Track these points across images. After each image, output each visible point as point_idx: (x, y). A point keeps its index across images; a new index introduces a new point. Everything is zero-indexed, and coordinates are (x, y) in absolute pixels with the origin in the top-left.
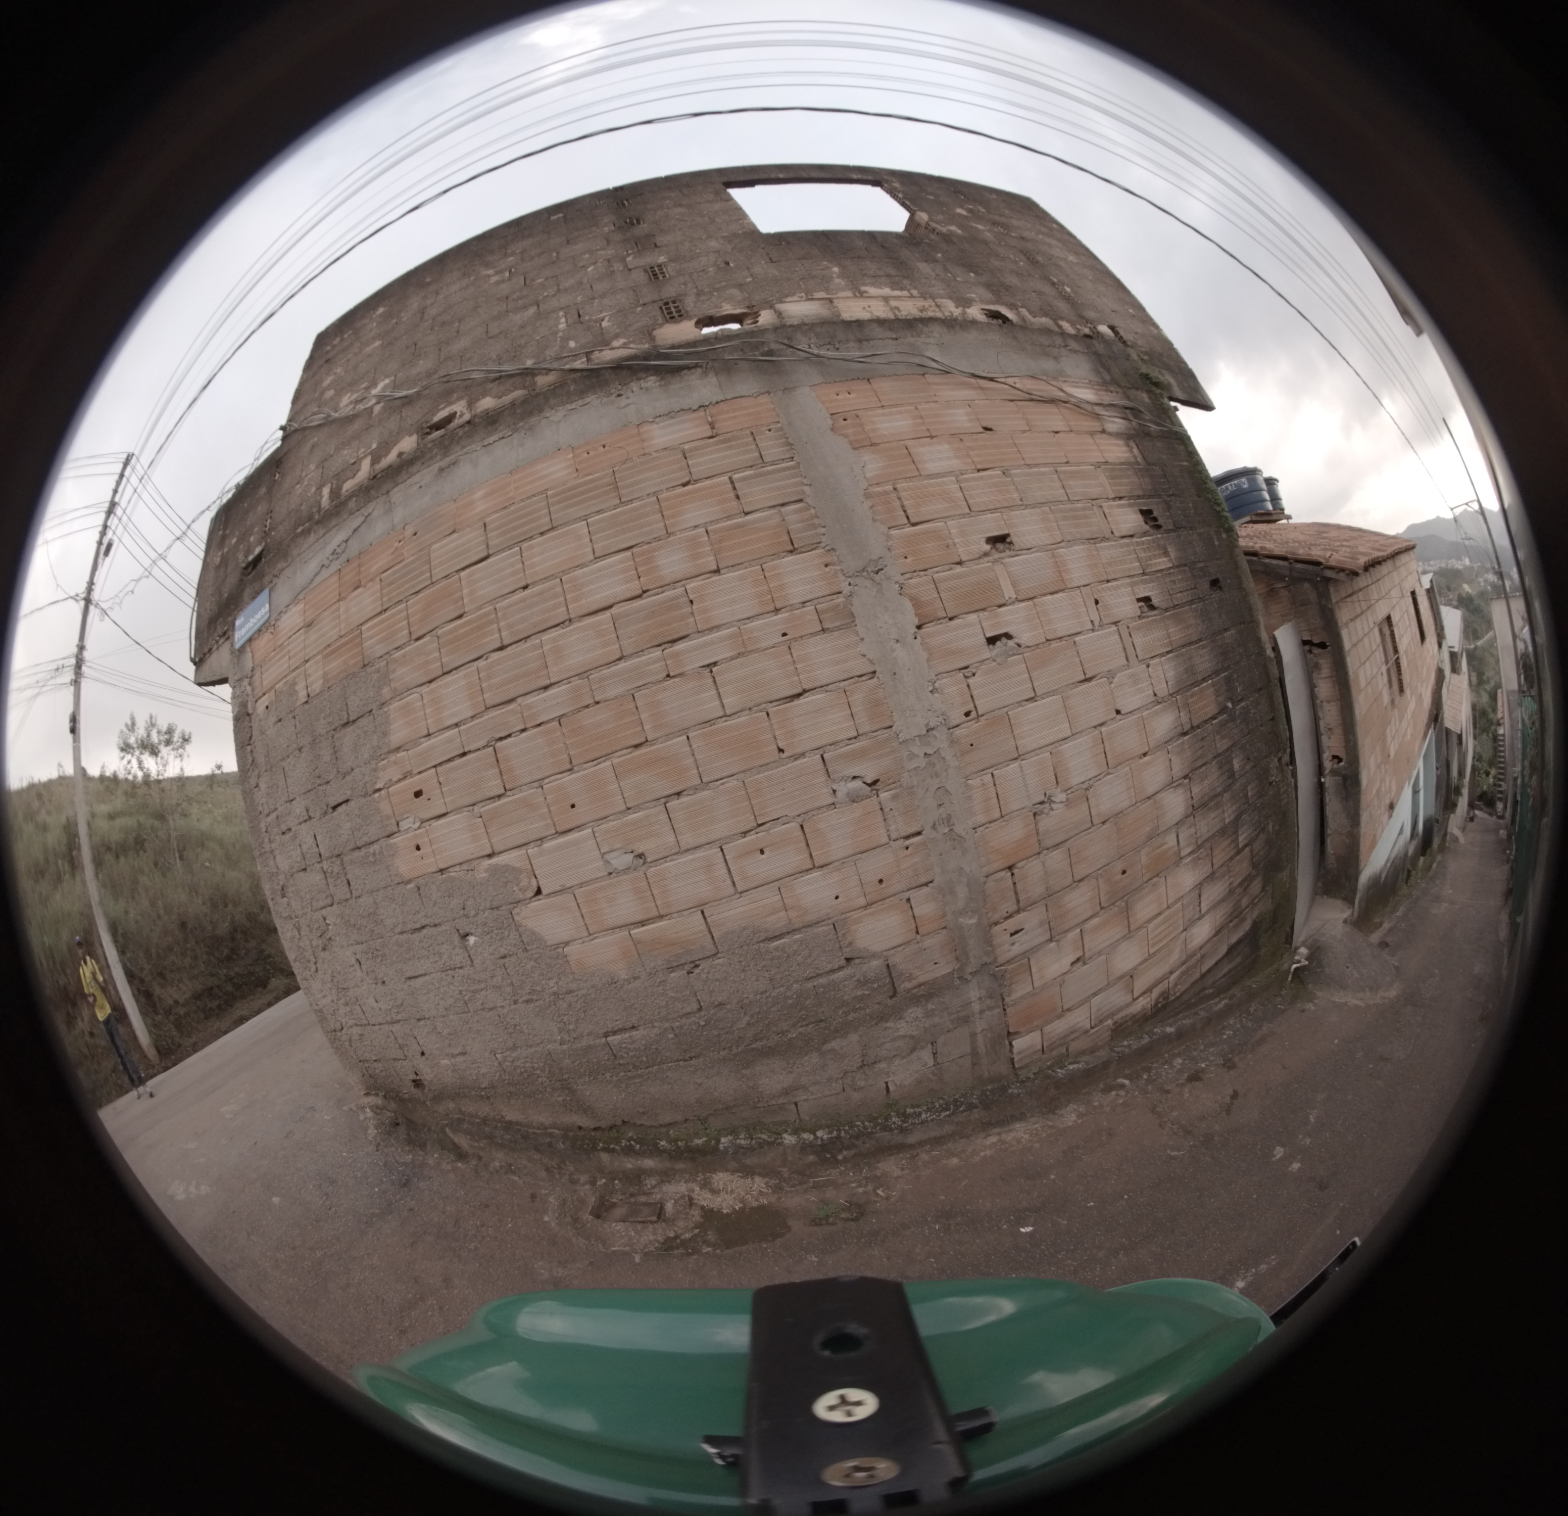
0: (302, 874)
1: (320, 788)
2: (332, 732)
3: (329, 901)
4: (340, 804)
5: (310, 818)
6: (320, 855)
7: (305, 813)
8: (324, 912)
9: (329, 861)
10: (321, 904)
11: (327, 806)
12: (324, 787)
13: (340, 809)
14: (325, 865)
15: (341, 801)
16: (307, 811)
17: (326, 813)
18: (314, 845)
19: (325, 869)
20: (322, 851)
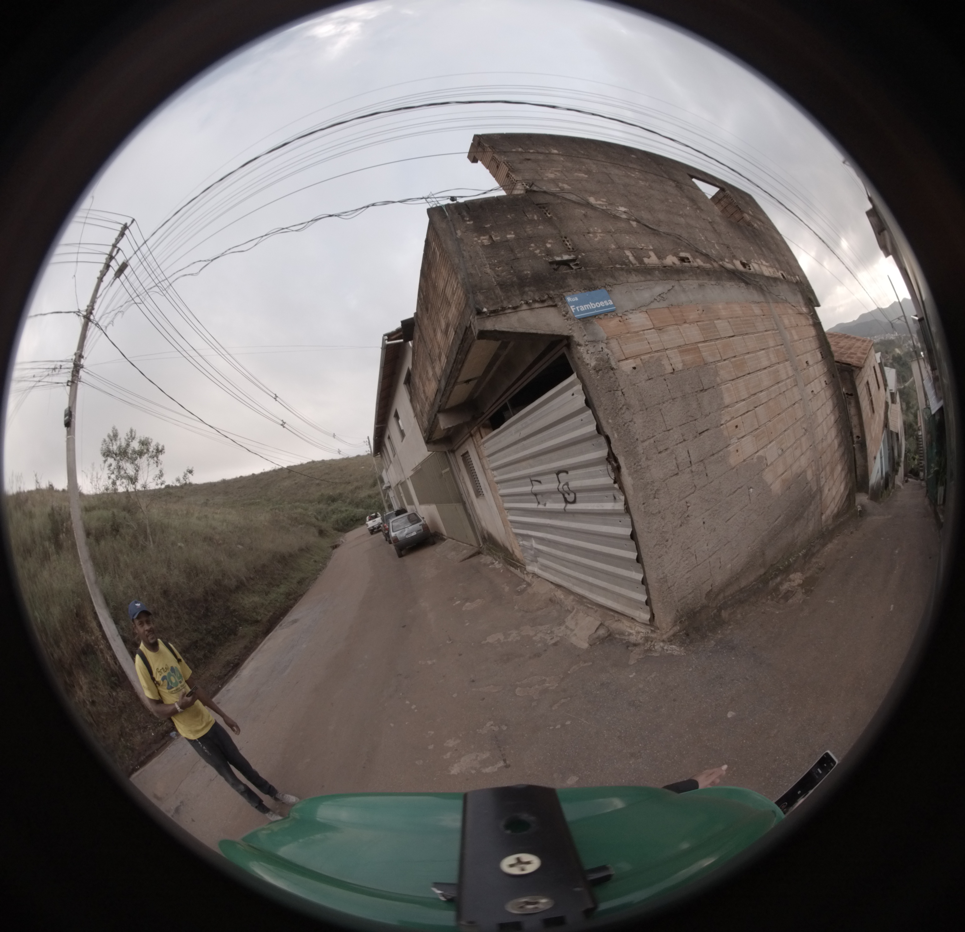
0: (675, 477)
1: (691, 423)
2: (696, 393)
3: (693, 490)
4: (703, 432)
5: (684, 440)
6: (691, 462)
7: (681, 438)
8: (687, 499)
9: (697, 465)
10: (687, 493)
11: (697, 432)
12: (694, 422)
13: (703, 434)
14: (694, 468)
15: (705, 430)
16: (683, 436)
17: (696, 437)
18: (688, 457)
19: (693, 470)
20: (693, 459)
